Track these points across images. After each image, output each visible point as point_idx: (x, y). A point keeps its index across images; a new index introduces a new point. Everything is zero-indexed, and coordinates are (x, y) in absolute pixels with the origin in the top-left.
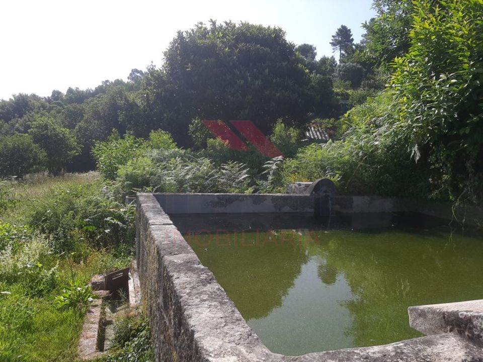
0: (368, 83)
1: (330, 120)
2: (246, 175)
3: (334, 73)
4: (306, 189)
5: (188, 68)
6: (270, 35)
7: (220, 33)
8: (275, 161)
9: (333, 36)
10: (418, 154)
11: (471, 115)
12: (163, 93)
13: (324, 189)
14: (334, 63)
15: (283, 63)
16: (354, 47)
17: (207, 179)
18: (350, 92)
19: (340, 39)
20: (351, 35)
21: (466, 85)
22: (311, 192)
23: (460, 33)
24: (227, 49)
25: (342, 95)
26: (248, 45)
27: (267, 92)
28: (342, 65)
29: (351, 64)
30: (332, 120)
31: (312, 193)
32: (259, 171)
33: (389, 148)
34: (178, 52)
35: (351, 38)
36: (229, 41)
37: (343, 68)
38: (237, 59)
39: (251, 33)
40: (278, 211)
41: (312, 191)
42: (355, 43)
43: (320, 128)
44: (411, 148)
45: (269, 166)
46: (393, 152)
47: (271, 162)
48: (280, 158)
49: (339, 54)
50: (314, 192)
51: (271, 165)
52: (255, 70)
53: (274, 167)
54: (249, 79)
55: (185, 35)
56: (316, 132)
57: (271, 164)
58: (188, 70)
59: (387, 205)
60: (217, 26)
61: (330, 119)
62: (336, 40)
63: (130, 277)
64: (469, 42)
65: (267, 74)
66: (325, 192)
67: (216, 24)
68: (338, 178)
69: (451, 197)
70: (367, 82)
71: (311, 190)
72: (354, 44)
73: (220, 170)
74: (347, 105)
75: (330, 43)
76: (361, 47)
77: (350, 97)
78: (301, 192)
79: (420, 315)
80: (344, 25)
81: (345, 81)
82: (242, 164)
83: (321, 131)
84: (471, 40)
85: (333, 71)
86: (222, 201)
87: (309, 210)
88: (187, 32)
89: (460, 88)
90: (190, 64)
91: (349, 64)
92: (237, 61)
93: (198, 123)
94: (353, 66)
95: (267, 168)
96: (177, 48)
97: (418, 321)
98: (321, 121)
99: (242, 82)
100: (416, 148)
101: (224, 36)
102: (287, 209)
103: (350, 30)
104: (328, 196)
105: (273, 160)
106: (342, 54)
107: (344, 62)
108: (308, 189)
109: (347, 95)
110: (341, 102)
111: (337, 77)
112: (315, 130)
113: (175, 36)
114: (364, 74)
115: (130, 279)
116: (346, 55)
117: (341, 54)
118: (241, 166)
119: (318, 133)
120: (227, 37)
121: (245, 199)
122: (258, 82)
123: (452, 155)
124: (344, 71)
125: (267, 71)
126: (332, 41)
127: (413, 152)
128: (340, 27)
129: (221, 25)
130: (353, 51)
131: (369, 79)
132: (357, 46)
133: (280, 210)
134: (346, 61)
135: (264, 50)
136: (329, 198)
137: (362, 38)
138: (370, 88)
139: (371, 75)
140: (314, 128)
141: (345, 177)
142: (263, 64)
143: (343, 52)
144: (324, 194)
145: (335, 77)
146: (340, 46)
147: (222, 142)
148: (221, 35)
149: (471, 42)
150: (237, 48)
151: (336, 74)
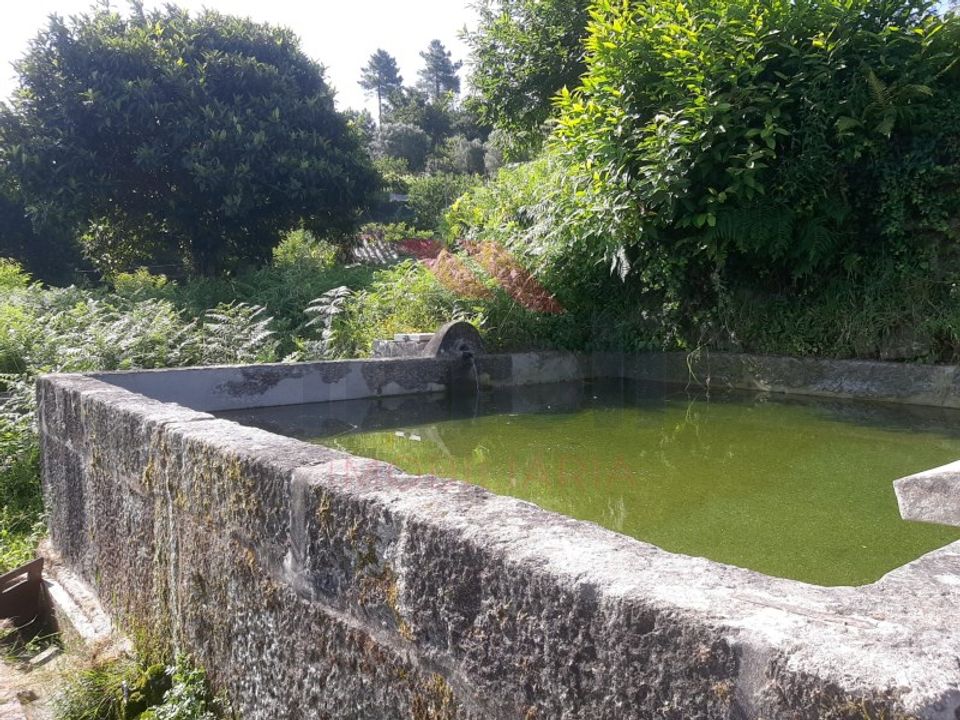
0: (439, 163)
1: (397, 225)
2: (268, 333)
3: (373, 143)
4: (424, 346)
5: (86, 99)
6: (271, 39)
7: (158, 26)
8: (333, 298)
9: (363, 69)
10: (626, 265)
11: (711, 190)
12: (24, 156)
13: (461, 342)
14: (369, 122)
15: (308, 101)
16: (404, 92)
17: (173, 347)
18: (408, 179)
19: (377, 75)
20: (397, 70)
21: (703, 134)
22: (436, 351)
23: (684, 41)
24: (180, 61)
25: (394, 184)
26: (226, 55)
27: (281, 159)
28: (386, 126)
29: (404, 125)
30: (401, 226)
31: (439, 353)
32: (292, 322)
33: (561, 261)
34: (55, 62)
35: (398, 75)
36: (181, 45)
37: (389, 131)
38: (206, 84)
39: (229, 32)
40: (375, 393)
41: (440, 349)
42: (407, 86)
43: (380, 243)
44: (609, 254)
45: (319, 308)
46: (567, 268)
47: (323, 300)
48: (343, 290)
49: (377, 105)
50: (442, 351)
51: (325, 307)
52: (249, 111)
53: (333, 310)
54: (239, 127)
55: (68, 24)
56: (373, 250)
57: (327, 304)
58: (85, 103)
59: (567, 366)
60: (145, 13)
61: (397, 223)
62: (370, 77)
63: (49, 580)
64: (701, 57)
65: (278, 120)
66: (463, 348)
67: (143, 8)
68: (482, 320)
69: (680, 342)
70: (436, 161)
71: (437, 348)
72: (403, 87)
73: (200, 325)
74: (407, 203)
75: (359, 82)
76: (419, 94)
77: (411, 189)
78: (410, 353)
79: (931, 489)
80: (382, 49)
81: (396, 158)
82: (256, 307)
83: (382, 248)
84: (702, 53)
85: (370, 138)
86: (254, 381)
87: (435, 387)
88: (74, 20)
89: (694, 139)
90: (90, 91)
91: (399, 125)
92: (207, 88)
93: (106, 231)
94: (408, 130)
95: (317, 313)
96: (49, 53)
97: (925, 503)
98: (380, 227)
99: (223, 134)
100: (621, 253)
101: (165, 36)
102: (392, 388)
103: (394, 59)
104: (470, 355)
105: (327, 296)
106: (383, 105)
107: (388, 121)
108: (429, 346)
109: (403, 184)
110: (394, 198)
111: (379, 149)
112: (370, 246)
113: (45, 25)
114: (428, 146)
115: (50, 585)
116: (391, 107)
117: (381, 105)
118: (255, 311)
119: (377, 251)
120: (176, 36)
121: (304, 372)
122: (259, 137)
123: (681, 263)
124: (392, 139)
125: (277, 113)
126: (361, 80)
127: (615, 261)
128: (376, 53)
129: (155, 9)
130: (405, 102)
131: (440, 155)
132: (411, 92)
133: (380, 390)
134: (393, 119)
135: (264, 71)
136: (473, 360)
137: (419, 78)
138: (448, 171)
139: (441, 150)
140: (369, 241)
141: (493, 317)
142: (265, 100)
143: (385, 101)
144: (461, 352)
145: (375, 148)
146: (379, 90)
147: (150, 279)
148: (161, 32)
149: (704, 57)
150: (203, 60)
151: (376, 144)
